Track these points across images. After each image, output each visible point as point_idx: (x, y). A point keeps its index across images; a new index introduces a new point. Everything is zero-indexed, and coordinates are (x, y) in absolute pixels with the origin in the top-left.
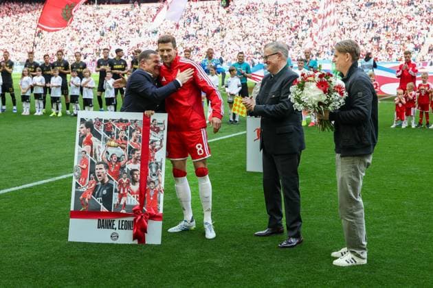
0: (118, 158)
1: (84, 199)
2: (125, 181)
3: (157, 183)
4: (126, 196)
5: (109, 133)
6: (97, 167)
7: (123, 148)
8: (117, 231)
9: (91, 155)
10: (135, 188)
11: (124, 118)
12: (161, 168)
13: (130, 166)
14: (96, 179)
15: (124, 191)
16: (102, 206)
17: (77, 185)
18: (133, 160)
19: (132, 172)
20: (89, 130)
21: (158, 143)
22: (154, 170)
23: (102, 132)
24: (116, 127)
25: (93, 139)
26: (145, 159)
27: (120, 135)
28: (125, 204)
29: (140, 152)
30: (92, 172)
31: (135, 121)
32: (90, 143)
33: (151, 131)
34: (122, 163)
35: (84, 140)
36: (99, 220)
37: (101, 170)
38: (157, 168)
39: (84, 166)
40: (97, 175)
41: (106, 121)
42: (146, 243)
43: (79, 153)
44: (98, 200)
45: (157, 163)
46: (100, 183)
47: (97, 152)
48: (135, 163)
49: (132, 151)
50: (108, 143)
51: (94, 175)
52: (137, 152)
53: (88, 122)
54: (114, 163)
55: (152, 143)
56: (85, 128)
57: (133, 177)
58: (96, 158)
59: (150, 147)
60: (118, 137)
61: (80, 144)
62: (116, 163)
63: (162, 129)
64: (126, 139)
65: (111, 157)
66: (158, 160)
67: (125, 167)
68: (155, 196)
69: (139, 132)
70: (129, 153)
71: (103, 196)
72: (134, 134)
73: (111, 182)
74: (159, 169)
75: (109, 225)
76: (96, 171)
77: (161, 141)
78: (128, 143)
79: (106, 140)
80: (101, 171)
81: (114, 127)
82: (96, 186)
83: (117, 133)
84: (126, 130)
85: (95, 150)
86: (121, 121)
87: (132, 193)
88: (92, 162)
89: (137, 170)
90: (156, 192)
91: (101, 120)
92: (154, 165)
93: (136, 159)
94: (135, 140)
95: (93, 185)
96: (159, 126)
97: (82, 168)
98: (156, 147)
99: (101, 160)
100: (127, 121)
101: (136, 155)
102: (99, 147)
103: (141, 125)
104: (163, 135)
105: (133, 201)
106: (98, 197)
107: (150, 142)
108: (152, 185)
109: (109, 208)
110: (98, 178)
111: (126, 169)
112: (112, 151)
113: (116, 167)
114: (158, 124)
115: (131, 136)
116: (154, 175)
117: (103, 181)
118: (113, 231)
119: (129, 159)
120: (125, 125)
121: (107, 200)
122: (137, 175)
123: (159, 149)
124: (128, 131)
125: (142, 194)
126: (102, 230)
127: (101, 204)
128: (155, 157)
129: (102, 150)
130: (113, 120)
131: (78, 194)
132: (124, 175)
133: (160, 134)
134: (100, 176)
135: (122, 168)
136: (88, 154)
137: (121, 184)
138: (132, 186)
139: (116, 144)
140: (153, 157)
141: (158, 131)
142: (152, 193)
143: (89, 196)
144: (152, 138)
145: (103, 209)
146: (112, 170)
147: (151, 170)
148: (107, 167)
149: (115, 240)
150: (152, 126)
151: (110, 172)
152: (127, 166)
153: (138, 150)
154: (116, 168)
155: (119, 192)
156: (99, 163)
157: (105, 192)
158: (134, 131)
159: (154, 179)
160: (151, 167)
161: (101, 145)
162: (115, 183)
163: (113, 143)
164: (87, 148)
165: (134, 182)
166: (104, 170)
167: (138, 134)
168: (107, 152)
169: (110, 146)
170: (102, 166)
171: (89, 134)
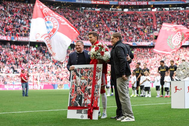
0: (85, 84)
1: (73, 101)
2: (87, 94)
3: (97, 94)
4: (87, 100)
5: (82, 74)
6: (77, 88)
7: (87, 80)
8: (83, 114)
9: (76, 84)
10: (90, 96)
12: (99, 88)
14: (77, 93)
15: (86, 98)
16: (78, 104)
17: (71, 96)
18: (89, 85)
19: (89, 90)
20: (75, 73)
21: (99, 77)
22: (97, 89)
25: (77, 77)
26: (94, 84)
27: (86, 74)
29: (92, 81)
30: (76, 90)
31: (91, 68)
32: (75, 78)
33: (96, 72)
34: (86, 86)
35: (74, 77)
36: (77, 110)
37: (79, 89)
38: (98, 88)
39: (73, 88)
40: (77, 91)
41: (81, 69)
42: (93, 119)
44: (77, 102)
45: (98, 86)
46: (78, 95)
47: (78, 82)
48: (90, 86)
49: (89, 81)
50: (82, 78)
51: (76, 92)
52: (91, 81)
53: (75, 70)
55: (97, 77)
57: (89, 92)
58: (77, 84)
59: (96, 79)
60: (85, 75)
61: (72, 79)
62: (84, 86)
63: (100, 71)
64: (87, 76)
65: (82, 84)
66: (98, 84)
67: (87, 88)
68: (97, 99)
71: (79, 100)
72: (91, 74)
73: (82, 94)
75: (80, 112)
76: (77, 90)
77: (100, 76)
78: (88, 78)
79: (81, 77)
81: (84, 71)
82: (77, 96)
83: (85, 74)
86: (86, 68)
87: (89, 99)
88: (76, 86)
89: (91, 89)
90: (97, 98)
91: (79, 68)
92: (97, 86)
93: (91, 84)
94: (91, 76)
95: (76, 96)
97: (72, 89)
99: (79, 85)
100: (88, 68)
102: (78, 80)
103: (93, 70)
104: (100, 74)
105: (89, 102)
106: (77, 101)
108: (96, 95)
109: (81, 105)
110: (78, 93)
111: (87, 89)
112: (82, 81)
114: (99, 69)
115: (89, 75)
116: (97, 91)
117: (79, 94)
118: (82, 114)
119: (88, 84)
120: (88, 70)
121: (80, 102)
122: (91, 91)
123: (99, 79)
124: (88, 73)
126: (78, 114)
127: (78, 103)
129: (79, 81)
130: (83, 68)
131: (71, 99)
132: (87, 91)
133: (99, 73)
134: (78, 92)
136: (75, 83)
137: (85, 95)
138: (89, 96)
139: (84, 78)
140: (97, 83)
141: (99, 72)
142: (96, 98)
143: (74, 100)
144: (97, 75)
145: (79, 105)
147: (96, 89)
148: (81, 88)
149: (82, 118)
150: (97, 70)
151: (82, 90)
153: (91, 80)
154: (84, 88)
155: (84, 98)
156: (78, 87)
157: (80, 98)
158: (90, 72)
160: (96, 87)
161: (79, 79)
162: (83, 94)
163: (83, 78)
164: (74, 80)
165: (90, 94)
166: (80, 89)
167: (92, 73)
168: (81, 82)
169: (82, 79)
170: (79, 88)
171: (75, 75)
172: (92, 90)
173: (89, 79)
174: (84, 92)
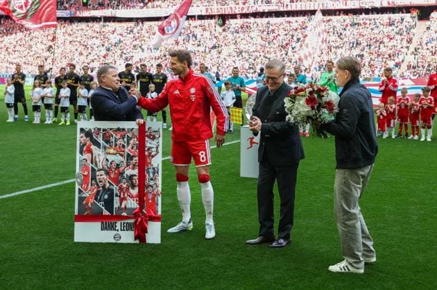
0: (118, 165)
1: (87, 204)
2: (125, 186)
3: (154, 186)
4: (126, 200)
5: (107, 141)
6: (98, 173)
7: (122, 155)
8: (120, 232)
9: (92, 163)
10: (135, 192)
11: (121, 127)
13: (129, 172)
14: (97, 185)
15: (124, 195)
16: (104, 210)
17: (80, 191)
18: (131, 166)
19: (131, 177)
20: (88, 139)
21: (154, 150)
22: (151, 175)
23: (100, 140)
24: (114, 135)
25: (93, 147)
26: (143, 164)
27: (118, 143)
28: (125, 207)
29: (137, 158)
30: (94, 178)
31: (133, 129)
32: (90, 151)
33: (147, 139)
34: (121, 169)
35: (85, 148)
36: (102, 223)
38: (154, 173)
39: (86, 173)
40: (98, 180)
41: (104, 130)
42: (147, 242)
43: (80, 161)
44: (101, 205)
45: (154, 169)
46: (101, 189)
47: (97, 160)
48: (133, 168)
49: (130, 157)
50: (108, 150)
51: (96, 181)
52: (134, 158)
53: (88, 132)
54: (113, 170)
55: (148, 150)
56: (85, 138)
57: (132, 182)
58: (96, 165)
59: (146, 153)
60: (116, 145)
61: (81, 153)
62: (116, 169)
63: (157, 136)
64: (124, 146)
65: (111, 164)
66: (155, 165)
67: (124, 172)
68: (153, 199)
69: (136, 139)
70: (127, 160)
71: (105, 200)
72: (132, 142)
73: (111, 187)
74: (156, 174)
75: (112, 228)
76: (97, 177)
77: (157, 148)
78: (126, 150)
79: (105, 148)
80: (102, 177)
81: (112, 136)
82: (98, 192)
83: (116, 141)
84: (123, 138)
85: (95, 158)
86: (118, 129)
87: (132, 197)
88: (93, 170)
89: (135, 175)
90: (154, 196)
91: (99, 129)
92: (151, 170)
93: (134, 165)
94: (132, 148)
95: (95, 190)
96: (154, 133)
97: (84, 175)
98: (153, 154)
99: (101, 167)
100: (124, 130)
101: (134, 161)
102: (99, 155)
103: (137, 133)
105: (132, 204)
106: (100, 201)
107: (146, 149)
108: (150, 189)
109: (111, 211)
110: (100, 184)
111: (125, 175)
112: (111, 158)
113: (116, 174)
114: (154, 131)
115: (128, 144)
116: (152, 179)
117: (104, 187)
118: (116, 232)
119: (127, 166)
120: (122, 133)
121: (109, 204)
122: (136, 180)
123: (156, 155)
124: (126, 139)
125: (141, 197)
126: (105, 232)
127: (103, 208)
128: (152, 163)
129: (102, 157)
130: (111, 129)
131: (81, 199)
132: (124, 181)
133: (155, 141)
134: (101, 182)
135: (122, 174)
136: (89, 162)
137: (121, 189)
138: (131, 191)
139: (115, 152)
140: (150, 163)
141: (154, 138)
142: (150, 196)
143: (92, 200)
144: (148, 145)
145: (106, 213)
146: (112, 176)
147: (149, 175)
148: (108, 173)
149: (118, 240)
150: (148, 133)
151: (110, 178)
152: (126, 172)
153: (135, 156)
155: (120, 196)
156: (100, 170)
157: (106, 197)
158: (131, 138)
159: (152, 183)
160: (148, 172)
161: (101, 153)
162: (115, 188)
163: (112, 151)
164: (87, 156)
165: (133, 186)
166: (105, 176)
167: (134, 141)
168: (107, 160)
169: (109, 154)
170: (103, 172)
171: (88, 143)
172: (139, 179)
173: (128, 155)
174: (117, 182)
